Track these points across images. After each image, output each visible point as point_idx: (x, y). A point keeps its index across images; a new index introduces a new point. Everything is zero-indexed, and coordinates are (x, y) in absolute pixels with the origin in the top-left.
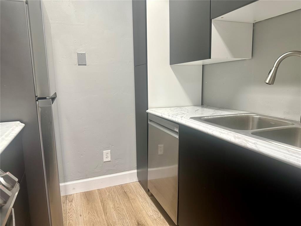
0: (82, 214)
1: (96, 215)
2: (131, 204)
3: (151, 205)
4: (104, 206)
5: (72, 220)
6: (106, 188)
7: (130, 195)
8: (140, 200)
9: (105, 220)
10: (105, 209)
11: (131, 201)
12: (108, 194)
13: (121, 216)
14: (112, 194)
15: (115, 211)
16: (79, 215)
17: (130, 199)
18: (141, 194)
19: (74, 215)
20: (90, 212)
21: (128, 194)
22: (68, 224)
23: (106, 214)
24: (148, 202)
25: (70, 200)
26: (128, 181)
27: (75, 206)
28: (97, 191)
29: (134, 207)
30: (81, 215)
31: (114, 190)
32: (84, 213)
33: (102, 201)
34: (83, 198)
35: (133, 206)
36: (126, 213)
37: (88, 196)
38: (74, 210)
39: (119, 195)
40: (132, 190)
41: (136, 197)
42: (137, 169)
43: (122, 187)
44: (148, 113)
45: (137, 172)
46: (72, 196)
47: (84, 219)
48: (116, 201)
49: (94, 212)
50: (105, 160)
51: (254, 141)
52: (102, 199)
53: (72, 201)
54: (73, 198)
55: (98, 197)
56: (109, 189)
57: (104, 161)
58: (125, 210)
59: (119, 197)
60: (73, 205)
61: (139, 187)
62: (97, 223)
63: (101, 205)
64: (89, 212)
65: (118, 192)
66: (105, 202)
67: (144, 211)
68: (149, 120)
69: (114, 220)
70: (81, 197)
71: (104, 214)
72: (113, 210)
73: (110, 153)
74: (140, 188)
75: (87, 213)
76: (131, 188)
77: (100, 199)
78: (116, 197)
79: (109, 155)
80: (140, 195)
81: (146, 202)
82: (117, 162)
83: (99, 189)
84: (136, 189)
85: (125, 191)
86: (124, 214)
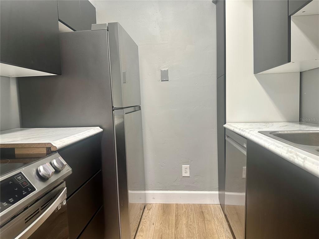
0: (155, 223)
1: (167, 227)
2: (205, 225)
3: (227, 230)
4: (177, 220)
5: (145, 226)
6: (184, 205)
7: (207, 216)
8: (217, 223)
9: (174, 233)
10: (177, 224)
11: (206, 222)
12: (184, 210)
13: (190, 234)
14: (188, 211)
15: (186, 227)
16: (152, 223)
17: (205, 219)
18: (219, 218)
19: (148, 222)
20: (163, 223)
21: (205, 214)
22: (141, 229)
23: (176, 228)
24: (224, 227)
25: (149, 209)
26: (208, 202)
27: (151, 215)
28: (175, 205)
29: (206, 229)
30: (153, 224)
31: (192, 208)
32: (157, 222)
33: (177, 216)
34: (160, 208)
35: (206, 227)
36: (197, 232)
37: (165, 208)
38: (149, 218)
39: (195, 214)
40: (210, 211)
41: (212, 219)
42: (219, 191)
43: (201, 206)
44: (225, 128)
45: (219, 194)
46: (152, 205)
47: (156, 228)
48: (191, 219)
49: (166, 224)
50: (184, 174)
51: (304, 156)
52: (177, 214)
53: (150, 210)
54: (152, 207)
55: (175, 211)
56: (187, 206)
57: (183, 176)
58: (196, 230)
59: (194, 215)
60: (150, 213)
61: (219, 210)
62: (166, 234)
63: (174, 219)
64: (161, 223)
65: (195, 211)
66: (179, 217)
67: (216, 235)
68: (227, 135)
69: (182, 236)
70: (158, 208)
71: (174, 228)
72: (184, 226)
73: (189, 168)
74: (220, 212)
75: (160, 223)
76: (210, 209)
77: (176, 213)
78: (192, 215)
79: (188, 171)
80: (217, 218)
81: (222, 227)
82: (196, 179)
83: (177, 204)
84: (215, 212)
85: (203, 211)
86: (195, 233)
